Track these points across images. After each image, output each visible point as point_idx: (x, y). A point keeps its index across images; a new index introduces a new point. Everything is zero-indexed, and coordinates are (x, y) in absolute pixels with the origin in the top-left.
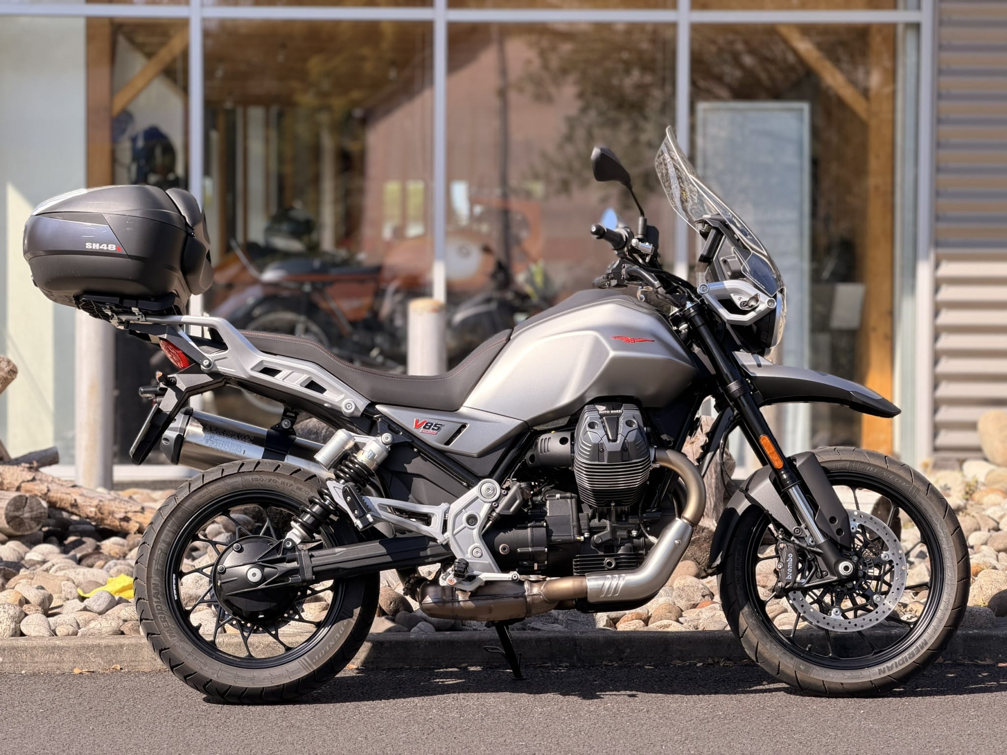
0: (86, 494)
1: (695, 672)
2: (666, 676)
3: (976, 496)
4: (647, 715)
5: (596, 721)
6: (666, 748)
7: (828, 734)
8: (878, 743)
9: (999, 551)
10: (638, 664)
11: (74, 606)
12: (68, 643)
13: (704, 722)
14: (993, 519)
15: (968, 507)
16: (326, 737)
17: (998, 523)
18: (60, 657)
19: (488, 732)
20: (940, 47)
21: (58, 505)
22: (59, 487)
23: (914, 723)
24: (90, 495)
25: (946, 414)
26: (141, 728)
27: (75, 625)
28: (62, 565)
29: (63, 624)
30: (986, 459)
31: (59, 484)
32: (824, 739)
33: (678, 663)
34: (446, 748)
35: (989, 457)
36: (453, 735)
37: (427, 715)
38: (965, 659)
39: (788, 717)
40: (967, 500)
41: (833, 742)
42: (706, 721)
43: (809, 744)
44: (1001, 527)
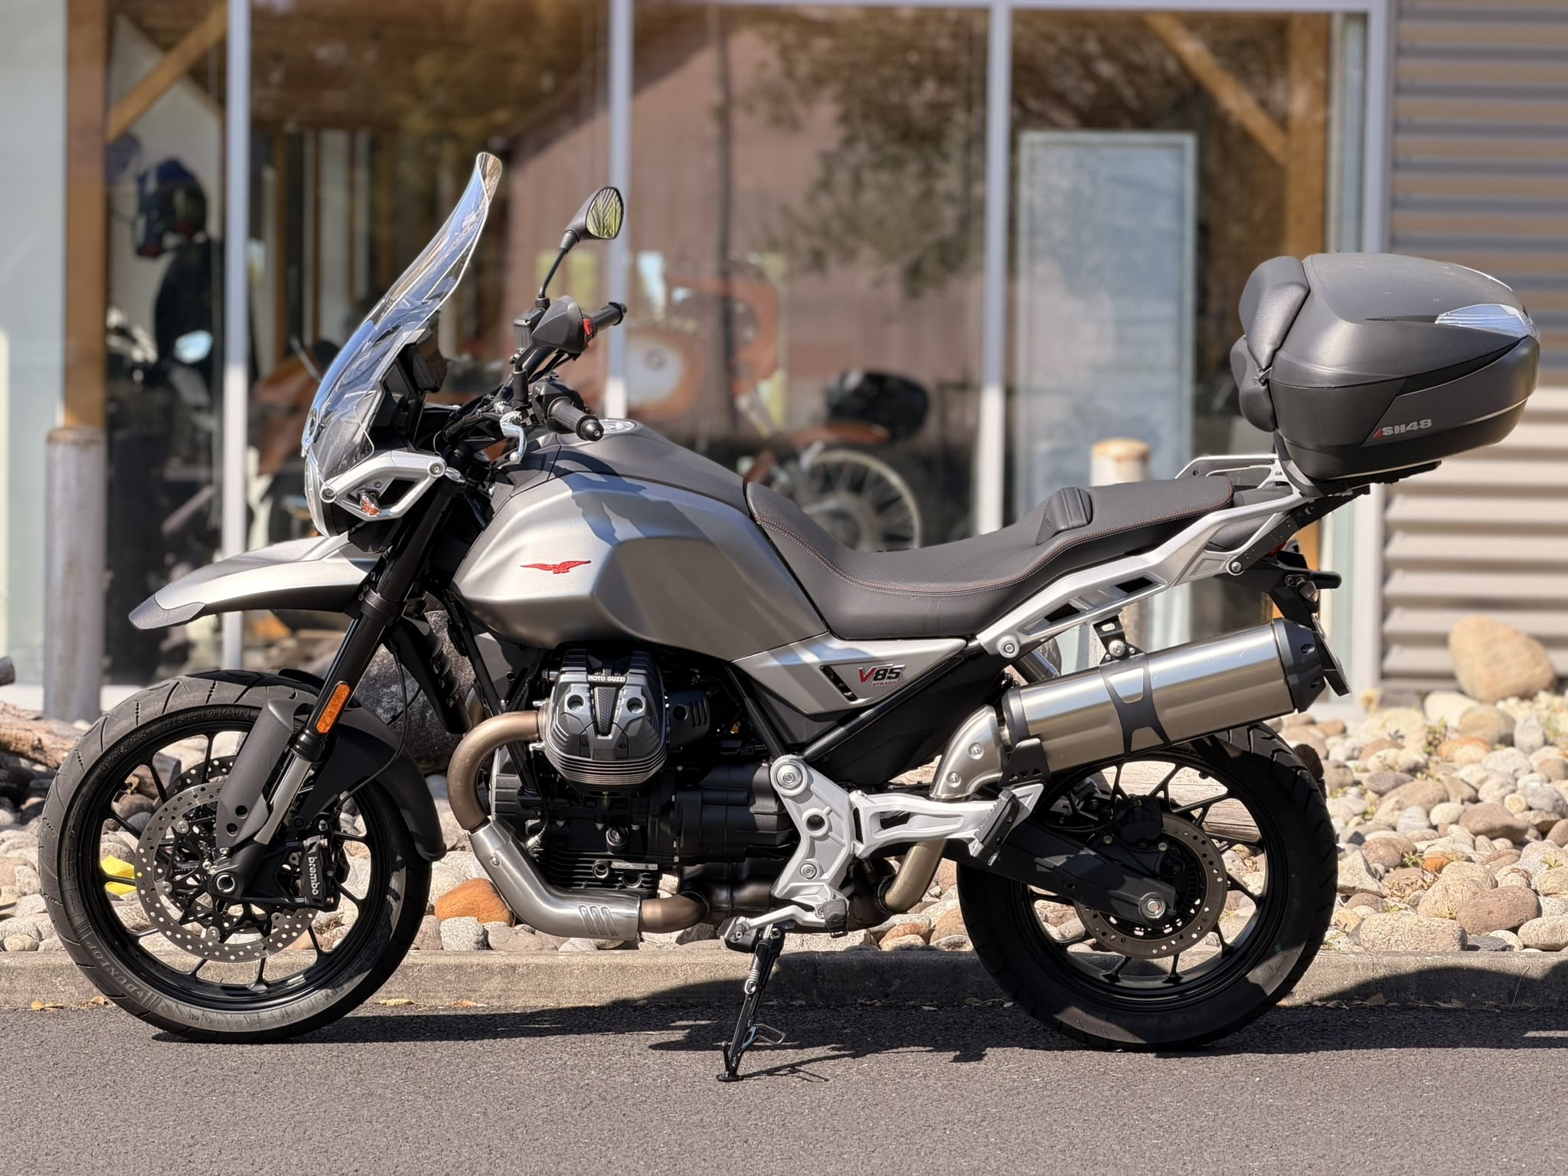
0: (56, 731)
1: (1000, 1016)
2: (955, 1022)
3: (1444, 748)
4: (924, 1082)
5: (844, 1090)
7: (1204, 1113)
8: (1280, 1128)
9: (1476, 834)
10: (912, 1003)
11: (34, 904)
12: (23, 963)
13: (1012, 1093)
14: (1468, 784)
15: (1431, 765)
16: (424, 1113)
17: (1477, 791)
18: (11, 983)
19: (676, 1106)
20: (1398, 50)
21: (12, 748)
22: (14, 719)
23: (1338, 1098)
24: (62, 732)
25: (1401, 621)
26: (134, 1096)
27: (34, 934)
28: (16, 840)
29: (15, 933)
30: (1461, 692)
31: (14, 715)
32: (1197, 1122)
33: (975, 1002)
35: (1467, 688)
36: (621, 1110)
37: (582, 1078)
38: (1419, 999)
39: (1142, 1087)
40: (1430, 754)
41: (1211, 1125)
42: (1015, 1092)
43: (1174, 1128)
44: (1480, 796)
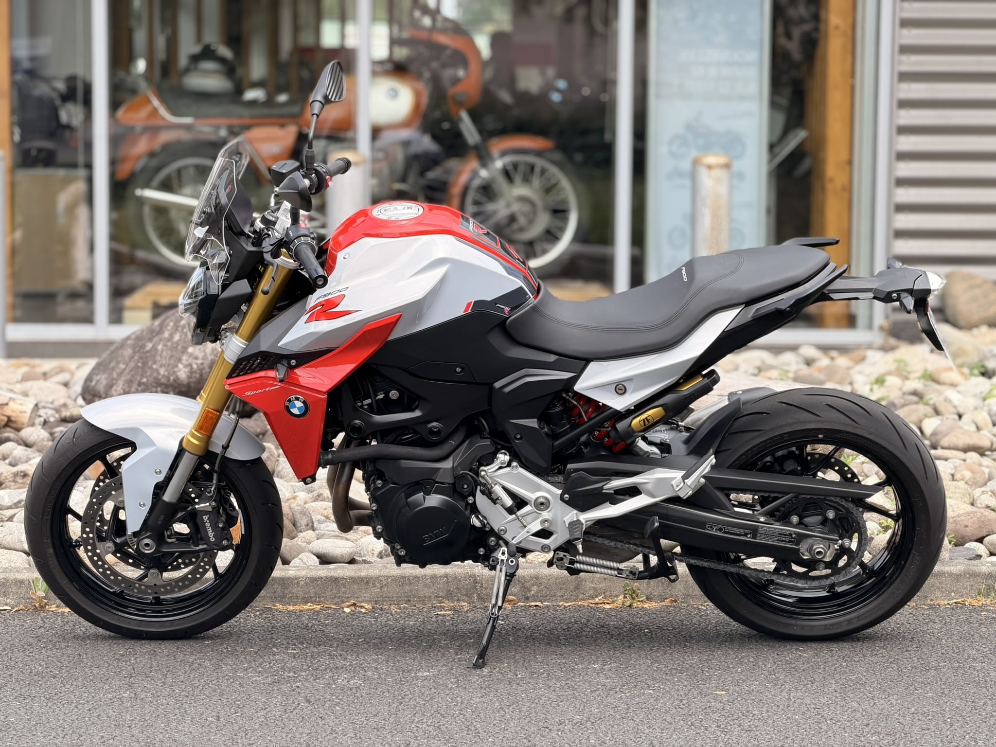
6: (563, 734)
13: (611, 692)
34: (308, 734)
36: (320, 713)
